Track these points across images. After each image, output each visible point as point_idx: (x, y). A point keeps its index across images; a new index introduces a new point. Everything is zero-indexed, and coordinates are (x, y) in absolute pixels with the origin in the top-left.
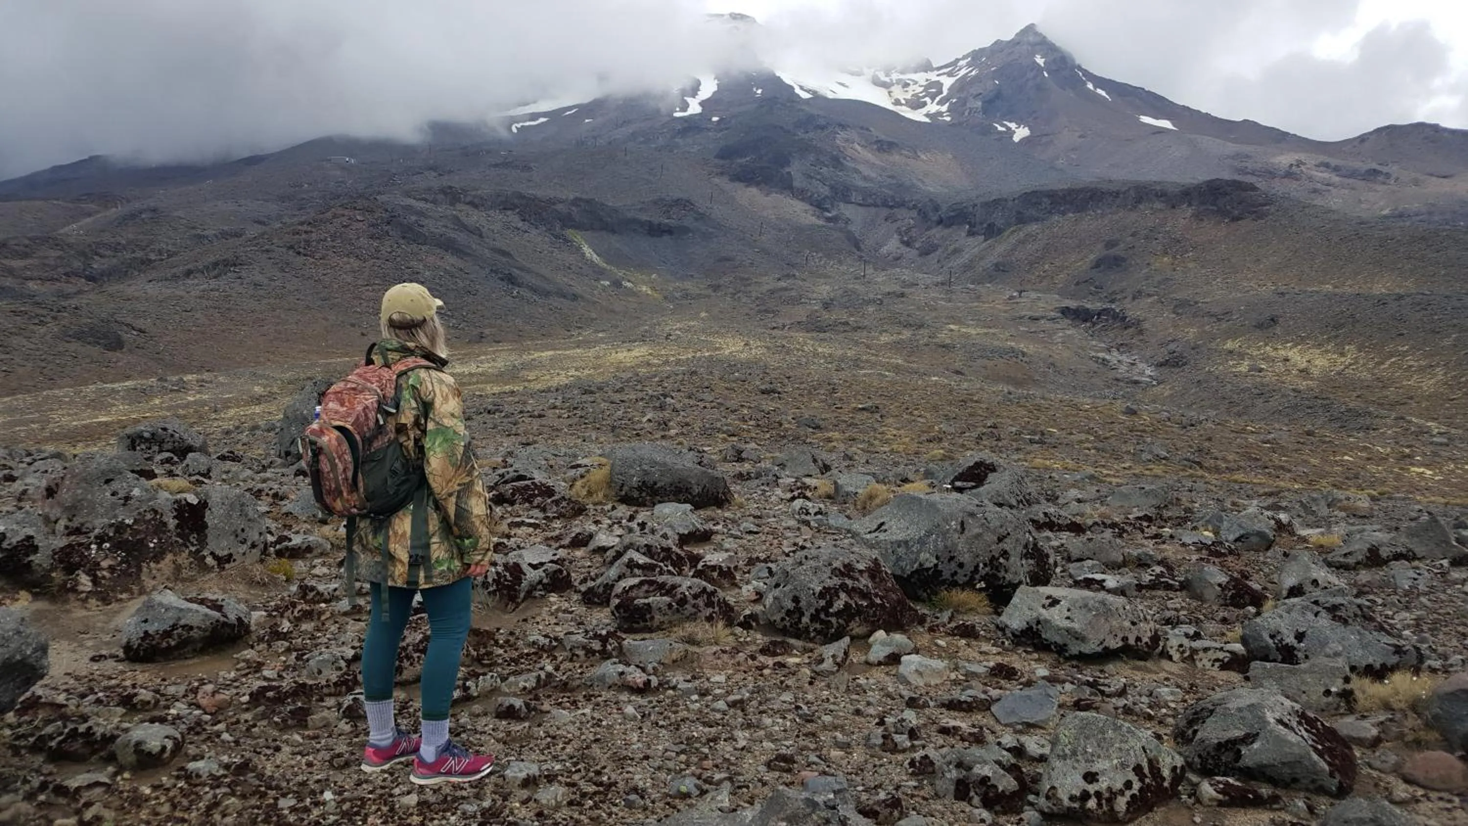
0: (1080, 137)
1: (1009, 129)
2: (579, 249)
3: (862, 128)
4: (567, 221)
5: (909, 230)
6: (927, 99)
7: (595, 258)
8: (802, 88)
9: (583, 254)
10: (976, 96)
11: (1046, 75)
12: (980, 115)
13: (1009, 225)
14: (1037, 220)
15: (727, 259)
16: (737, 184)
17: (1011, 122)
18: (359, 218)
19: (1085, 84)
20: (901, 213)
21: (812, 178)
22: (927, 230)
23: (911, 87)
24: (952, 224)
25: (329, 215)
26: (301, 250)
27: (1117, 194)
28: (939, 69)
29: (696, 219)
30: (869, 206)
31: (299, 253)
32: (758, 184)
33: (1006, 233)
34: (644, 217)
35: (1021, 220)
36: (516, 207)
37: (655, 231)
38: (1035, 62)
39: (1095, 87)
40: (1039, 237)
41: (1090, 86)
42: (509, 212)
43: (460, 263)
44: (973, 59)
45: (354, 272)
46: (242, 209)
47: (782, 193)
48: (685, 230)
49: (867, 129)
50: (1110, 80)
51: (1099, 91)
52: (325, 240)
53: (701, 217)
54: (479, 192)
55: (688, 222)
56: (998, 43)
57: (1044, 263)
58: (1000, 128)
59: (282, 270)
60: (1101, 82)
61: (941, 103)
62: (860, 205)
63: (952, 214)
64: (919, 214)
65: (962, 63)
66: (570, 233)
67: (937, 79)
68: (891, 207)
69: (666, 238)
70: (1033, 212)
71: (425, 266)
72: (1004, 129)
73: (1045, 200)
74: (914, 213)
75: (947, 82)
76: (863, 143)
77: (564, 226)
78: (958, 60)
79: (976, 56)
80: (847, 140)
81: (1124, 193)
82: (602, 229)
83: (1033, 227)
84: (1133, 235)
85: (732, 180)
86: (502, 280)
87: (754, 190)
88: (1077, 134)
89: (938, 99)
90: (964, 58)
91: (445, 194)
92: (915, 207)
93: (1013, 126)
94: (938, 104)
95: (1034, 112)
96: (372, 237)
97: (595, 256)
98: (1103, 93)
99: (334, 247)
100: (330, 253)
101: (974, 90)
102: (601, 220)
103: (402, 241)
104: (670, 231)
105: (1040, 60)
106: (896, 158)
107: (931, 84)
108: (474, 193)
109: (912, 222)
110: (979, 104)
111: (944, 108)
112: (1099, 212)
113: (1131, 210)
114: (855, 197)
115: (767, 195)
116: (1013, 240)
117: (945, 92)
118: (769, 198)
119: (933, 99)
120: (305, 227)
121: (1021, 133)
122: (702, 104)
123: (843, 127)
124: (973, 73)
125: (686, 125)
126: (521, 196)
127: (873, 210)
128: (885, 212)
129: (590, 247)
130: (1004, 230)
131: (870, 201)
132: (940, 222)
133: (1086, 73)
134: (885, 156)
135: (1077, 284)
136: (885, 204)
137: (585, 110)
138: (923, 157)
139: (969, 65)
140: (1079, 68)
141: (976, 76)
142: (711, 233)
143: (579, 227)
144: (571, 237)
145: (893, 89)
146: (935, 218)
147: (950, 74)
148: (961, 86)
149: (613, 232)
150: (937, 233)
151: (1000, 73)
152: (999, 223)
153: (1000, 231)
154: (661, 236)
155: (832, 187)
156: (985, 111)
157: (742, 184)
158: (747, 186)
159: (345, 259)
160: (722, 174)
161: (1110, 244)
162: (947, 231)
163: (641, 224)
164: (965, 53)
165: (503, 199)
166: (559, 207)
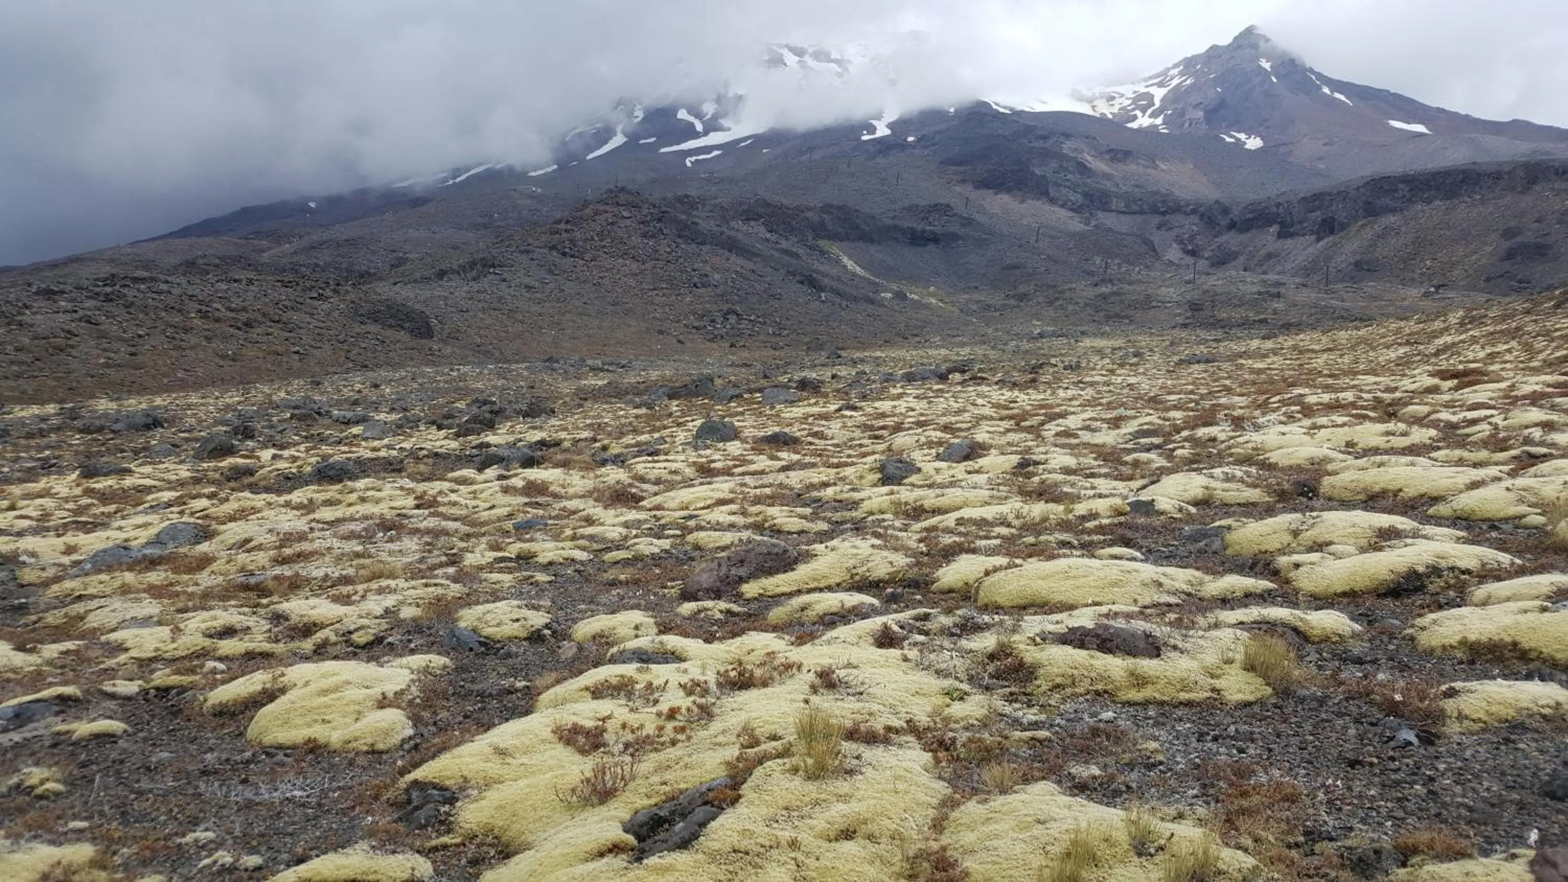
0: (1324, 145)
1: (1238, 140)
2: (838, 262)
3: (1087, 137)
4: (820, 231)
5: (1192, 238)
6: (1138, 113)
7: (858, 270)
8: (996, 104)
9: (845, 267)
10: (1196, 106)
11: (1274, 80)
12: (1204, 127)
13: (1356, 219)
14: (1393, 211)
15: (1016, 267)
16: (983, 192)
17: (1239, 132)
18: (625, 214)
19: (1320, 88)
20: (1175, 219)
21: (1060, 185)
22: (1216, 236)
23: (1117, 102)
24: (1252, 227)
25: (588, 211)
26: (567, 250)
27: (1497, 176)
28: (1145, 80)
29: (963, 225)
30: (1134, 213)
31: (564, 254)
32: (1009, 190)
33: (1354, 229)
34: (905, 224)
35: (1372, 211)
36: (760, 216)
37: (918, 239)
38: (1260, 67)
39: (1332, 91)
40: (1403, 229)
41: (1326, 90)
42: (752, 223)
43: (749, 265)
44: (1185, 67)
45: (635, 275)
46: (437, 236)
47: (1038, 199)
48: (955, 237)
49: (1094, 138)
50: (1348, 83)
51: (1337, 95)
52: (592, 239)
53: (968, 222)
54: (719, 201)
55: (954, 228)
56: (1213, 48)
57: (1422, 260)
58: (1228, 140)
59: (551, 272)
60: (1339, 85)
61: (1154, 115)
62: (1123, 212)
63: (1250, 216)
64: (1201, 219)
65: (1175, 72)
66: (823, 243)
67: (1146, 90)
68: (1163, 214)
69: (932, 247)
70: (1387, 201)
71: (712, 267)
72: (1232, 140)
73: (1402, 186)
74: (1195, 219)
75: (1159, 94)
76: (1093, 153)
77: (817, 237)
78: (1168, 69)
79: (1188, 64)
80: (1075, 150)
81: (1510, 173)
82: (860, 238)
83: (1391, 219)
84: (1538, 221)
85: (977, 187)
86: (802, 282)
87: (1004, 198)
88: (1321, 142)
89: (1149, 111)
90: (1175, 66)
91: (683, 203)
92: (1194, 212)
93: (1242, 136)
94: (1150, 117)
95: (1266, 120)
96: (644, 236)
97: (858, 269)
98: (1342, 97)
99: (604, 247)
100: (601, 253)
101: (1195, 99)
102: (857, 227)
103: (679, 241)
104: (935, 239)
105: (1266, 65)
106: (1132, 167)
107: (1140, 97)
108: (713, 202)
109: (1195, 228)
110: (1201, 114)
111: (1159, 121)
112: (1478, 197)
113: (1522, 193)
114: (1115, 204)
115: (1022, 202)
116: (1368, 234)
117: (1157, 104)
118: (1024, 205)
119: (1144, 112)
120: (563, 226)
121: (1254, 143)
122: (890, 126)
123: (1067, 136)
124: (1188, 82)
125: (878, 146)
126: (767, 204)
127: (1139, 219)
128: (1156, 220)
129: (850, 258)
130: (1348, 225)
131: (1135, 208)
132: (1232, 226)
133: (1319, 76)
134: (1120, 166)
135: (1488, 280)
136: (1155, 211)
137: (759, 141)
138: (1163, 167)
139: (1181, 74)
140: (1312, 70)
141: (1193, 85)
142: (987, 239)
143: (834, 237)
144: (826, 248)
145: (1096, 103)
146: (1223, 223)
147: (1161, 85)
148: (1176, 97)
149: (872, 241)
150: (1232, 240)
151: (1220, 80)
152: (1342, 216)
153: (1343, 227)
154: (925, 245)
155: (1086, 195)
156: (1208, 121)
157: (991, 191)
158: (996, 194)
159: (620, 261)
160: (964, 181)
161: (1508, 234)
162: (1245, 237)
163: (903, 231)
164: (1176, 61)
165: (746, 207)
166: (809, 214)
